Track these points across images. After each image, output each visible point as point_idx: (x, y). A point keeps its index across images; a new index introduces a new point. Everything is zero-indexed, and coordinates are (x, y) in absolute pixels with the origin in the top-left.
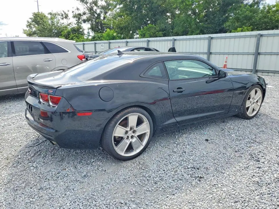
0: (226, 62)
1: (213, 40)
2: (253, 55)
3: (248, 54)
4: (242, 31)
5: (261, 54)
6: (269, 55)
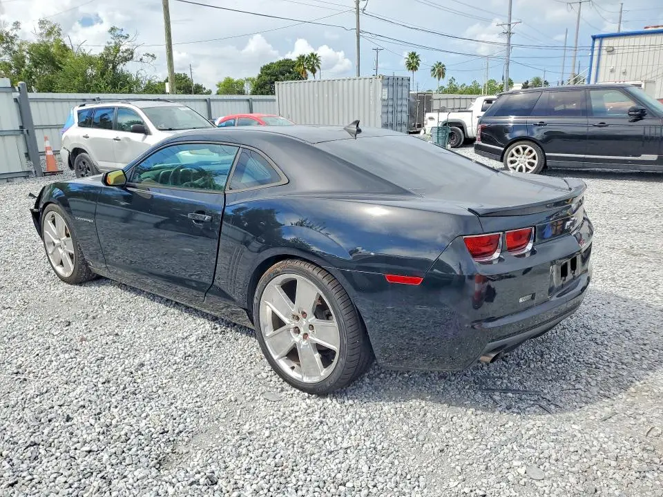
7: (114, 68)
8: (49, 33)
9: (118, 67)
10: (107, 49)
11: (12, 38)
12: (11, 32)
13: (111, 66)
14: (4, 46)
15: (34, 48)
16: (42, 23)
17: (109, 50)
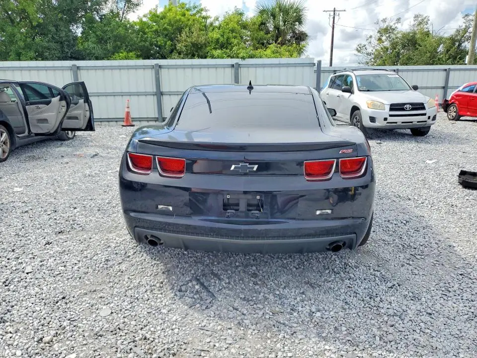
0: (128, 107)
1: (81, 70)
2: (153, 95)
3: (146, 94)
4: (127, 58)
5: (165, 93)
6: (175, 95)
7: (460, 45)
8: (420, 23)
9: (463, 45)
10: (458, 31)
11: (394, 29)
12: (393, 25)
13: (457, 44)
14: (388, 35)
15: (405, 36)
16: (416, 17)
17: (459, 31)
